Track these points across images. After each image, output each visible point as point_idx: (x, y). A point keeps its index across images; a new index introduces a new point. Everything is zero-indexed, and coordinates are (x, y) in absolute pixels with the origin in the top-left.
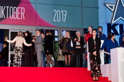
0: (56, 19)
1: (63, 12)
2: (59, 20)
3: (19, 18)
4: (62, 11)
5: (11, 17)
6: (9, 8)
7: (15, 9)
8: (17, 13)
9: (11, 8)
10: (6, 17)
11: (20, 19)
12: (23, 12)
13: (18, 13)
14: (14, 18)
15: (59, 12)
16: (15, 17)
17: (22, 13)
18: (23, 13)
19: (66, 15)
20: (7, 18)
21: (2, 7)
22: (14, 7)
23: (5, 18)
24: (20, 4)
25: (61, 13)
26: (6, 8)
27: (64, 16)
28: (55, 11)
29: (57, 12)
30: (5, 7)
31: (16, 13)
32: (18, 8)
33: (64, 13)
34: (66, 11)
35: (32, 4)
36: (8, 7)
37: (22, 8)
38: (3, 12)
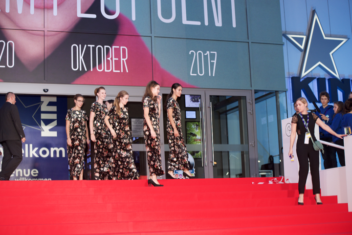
0: (195, 71)
1: (210, 53)
2: (201, 72)
3: (115, 70)
4: (208, 52)
5: (100, 68)
6: (94, 49)
7: (108, 49)
8: (112, 59)
9: (100, 49)
10: (88, 68)
11: (119, 71)
12: (124, 57)
13: (114, 59)
14: (106, 71)
15: (200, 54)
16: (108, 68)
17: (122, 59)
18: (125, 60)
19: (215, 61)
20: (92, 70)
21: (80, 45)
22: (105, 47)
23: (86, 70)
24: (119, 38)
25: (206, 57)
26: (88, 48)
27: (212, 64)
28: (192, 53)
29: (196, 54)
30: (86, 46)
31: (109, 59)
32: (113, 47)
33: (212, 56)
34: (216, 53)
35: (144, 39)
36: (91, 46)
37: (122, 47)
38: (81, 57)
